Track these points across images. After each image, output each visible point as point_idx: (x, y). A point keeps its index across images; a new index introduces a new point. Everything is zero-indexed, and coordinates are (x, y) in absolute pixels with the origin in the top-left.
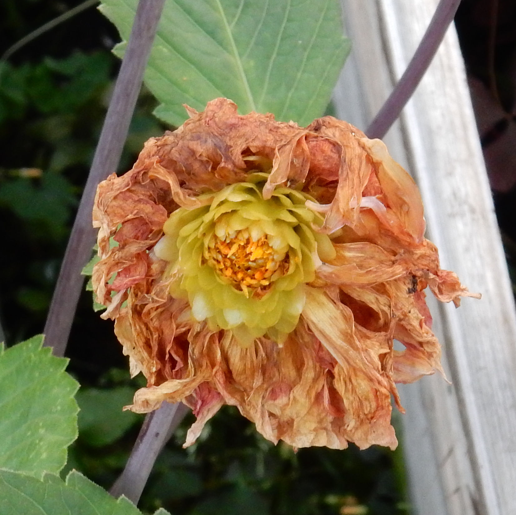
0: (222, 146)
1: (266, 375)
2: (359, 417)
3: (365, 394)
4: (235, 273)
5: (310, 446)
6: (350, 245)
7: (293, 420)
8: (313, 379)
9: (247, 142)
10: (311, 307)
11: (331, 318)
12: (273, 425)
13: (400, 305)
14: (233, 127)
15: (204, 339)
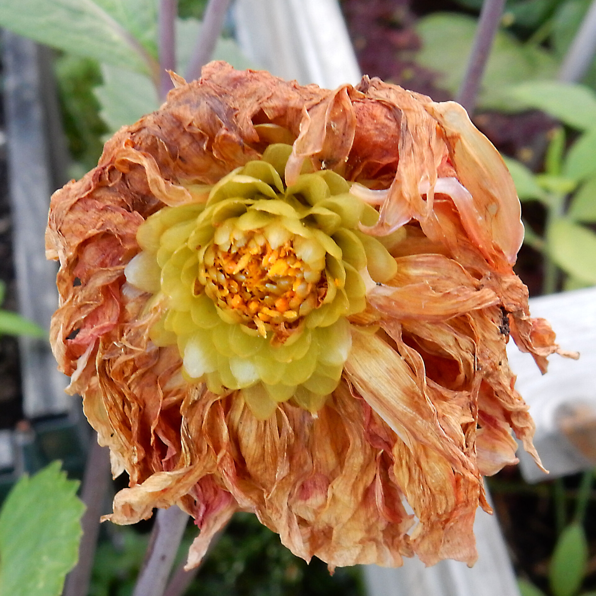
0: (222, 111)
1: (294, 461)
2: (429, 519)
3: (441, 483)
4: (246, 303)
5: (355, 564)
6: (418, 258)
7: (331, 529)
8: (362, 467)
9: (260, 101)
10: (358, 358)
11: (389, 371)
12: (304, 535)
13: (488, 353)
14: (237, 82)
15: (203, 410)
